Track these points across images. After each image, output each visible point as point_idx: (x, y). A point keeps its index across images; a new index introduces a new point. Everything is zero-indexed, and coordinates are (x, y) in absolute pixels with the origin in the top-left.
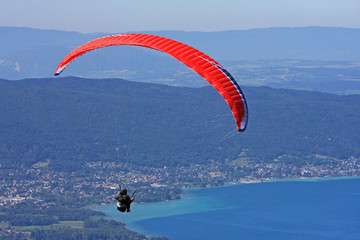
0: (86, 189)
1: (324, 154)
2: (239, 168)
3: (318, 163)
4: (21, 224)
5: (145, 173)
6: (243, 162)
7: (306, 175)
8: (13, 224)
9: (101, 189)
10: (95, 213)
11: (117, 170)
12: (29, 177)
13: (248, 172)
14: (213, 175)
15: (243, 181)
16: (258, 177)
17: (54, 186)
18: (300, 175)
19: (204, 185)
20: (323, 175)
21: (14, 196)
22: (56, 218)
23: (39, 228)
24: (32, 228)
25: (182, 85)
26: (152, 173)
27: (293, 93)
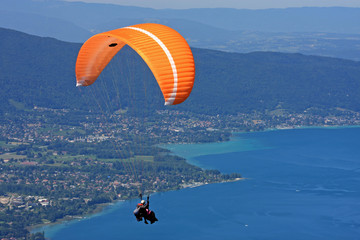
0: (156, 131)
1: (342, 107)
2: (276, 117)
3: (339, 114)
4: (105, 157)
5: (202, 119)
6: (279, 113)
7: (329, 123)
8: (99, 157)
9: (167, 131)
10: (162, 150)
11: (181, 117)
12: (111, 121)
13: (283, 120)
14: (255, 122)
15: (279, 128)
16: (291, 124)
17: (131, 128)
18: (324, 123)
19: (248, 130)
20: (342, 124)
21: (100, 135)
22: (132, 153)
23: (119, 160)
24: (114, 160)
25: (232, 51)
26: (207, 119)
27: (320, 59)
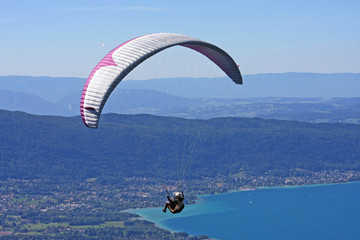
0: (125, 197)
1: (301, 167)
2: (239, 179)
3: (298, 175)
4: (78, 224)
5: (168, 184)
6: (241, 175)
7: (289, 183)
8: (73, 224)
9: (136, 197)
10: (131, 216)
11: (148, 183)
12: (82, 189)
13: (247, 182)
14: (219, 185)
15: (242, 189)
16: (253, 185)
17: (100, 195)
18: (284, 183)
19: (212, 193)
20: (301, 184)
21: (71, 203)
22: (103, 219)
23: (91, 226)
24: (86, 227)
25: (194, 118)
26: (173, 184)
27: (277, 122)
